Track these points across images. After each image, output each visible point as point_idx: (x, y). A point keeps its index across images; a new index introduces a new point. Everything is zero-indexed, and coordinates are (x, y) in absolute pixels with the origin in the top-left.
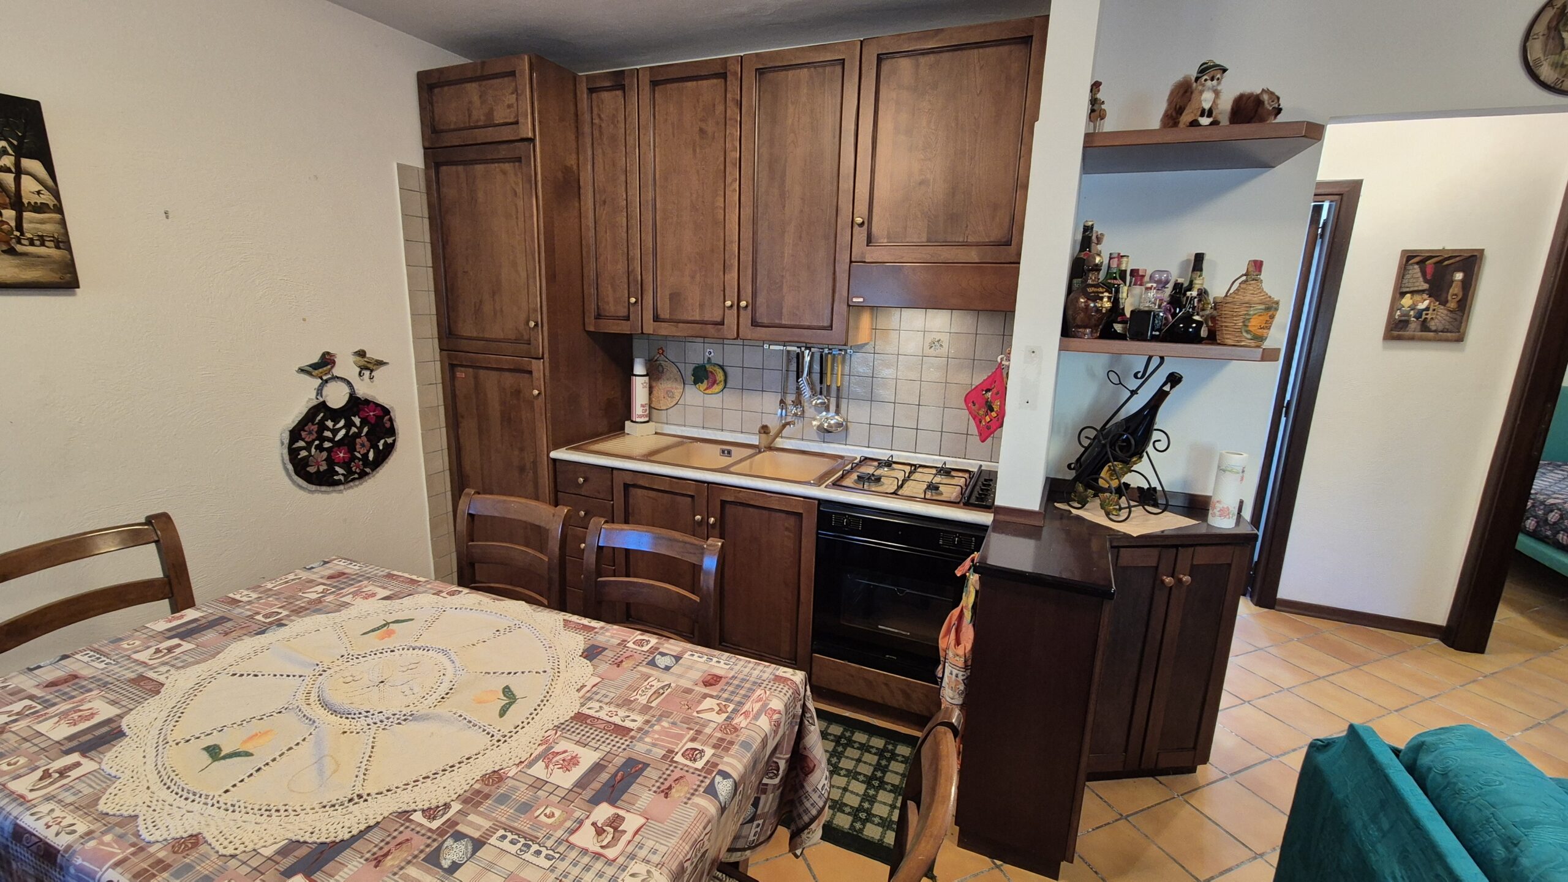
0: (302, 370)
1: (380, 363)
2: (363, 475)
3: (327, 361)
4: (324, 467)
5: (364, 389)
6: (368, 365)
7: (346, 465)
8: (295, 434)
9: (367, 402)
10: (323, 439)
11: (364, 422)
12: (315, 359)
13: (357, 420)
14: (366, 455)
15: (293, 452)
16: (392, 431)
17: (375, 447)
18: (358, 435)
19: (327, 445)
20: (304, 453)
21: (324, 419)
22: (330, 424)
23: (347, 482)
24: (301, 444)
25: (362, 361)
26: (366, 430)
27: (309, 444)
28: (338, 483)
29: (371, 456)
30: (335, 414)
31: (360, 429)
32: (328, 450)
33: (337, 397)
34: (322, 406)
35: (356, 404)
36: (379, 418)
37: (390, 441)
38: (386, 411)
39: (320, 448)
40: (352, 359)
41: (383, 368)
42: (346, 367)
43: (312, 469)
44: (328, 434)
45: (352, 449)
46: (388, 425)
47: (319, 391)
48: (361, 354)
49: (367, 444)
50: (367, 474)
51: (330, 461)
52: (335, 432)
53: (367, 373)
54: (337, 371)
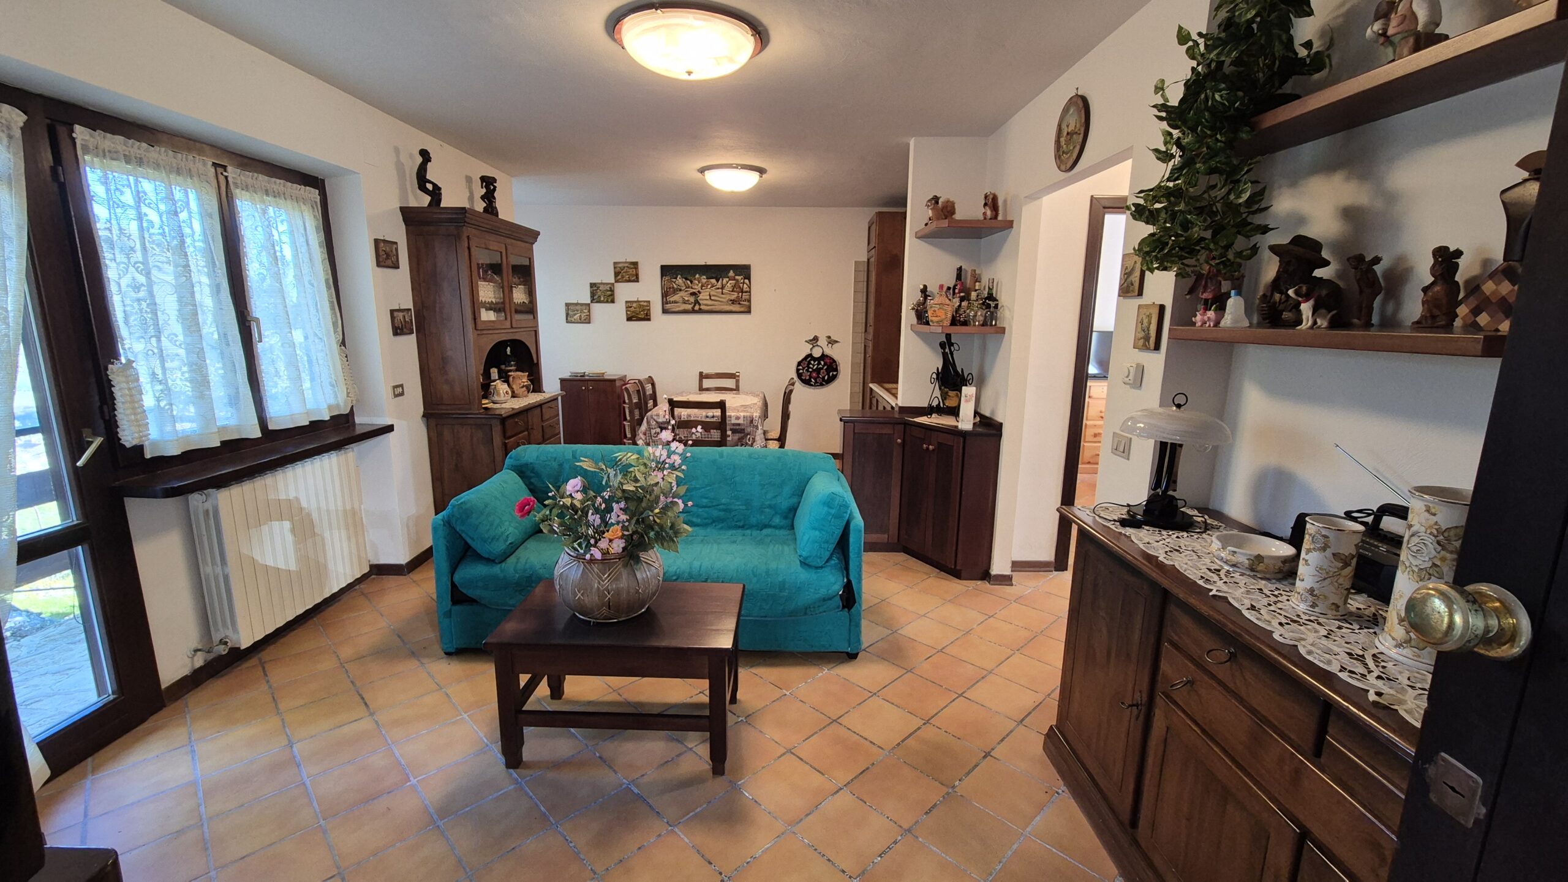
0: (806, 341)
1: (837, 342)
2: (821, 385)
3: (816, 339)
4: (808, 378)
5: (828, 351)
6: (831, 342)
7: (815, 379)
8: (799, 364)
9: (827, 356)
10: (809, 368)
11: (825, 364)
12: (812, 338)
13: (822, 363)
14: (824, 377)
15: (798, 370)
16: (836, 370)
17: (828, 374)
18: (822, 369)
19: (810, 370)
20: (801, 371)
21: (811, 360)
22: (812, 362)
23: (815, 386)
24: (801, 367)
25: (829, 340)
26: (825, 367)
27: (803, 369)
28: (812, 385)
29: (826, 378)
30: (815, 359)
31: (824, 366)
32: (811, 372)
33: (817, 353)
34: (810, 355)
35: (824, 356)
36: (831, 363)
37: (835, 373)
38: (834, 361)
39: (807, 371)
40: (825, 338)
41: (837, 344)
42: (823, 342)
43: (803, 378)
44: (811, 366)
45: (818, 373)
46: (835, 367)
47: (811, 349)
48: (829, 337)
49: (825, 373)
50: (823, 385)
51: (810, 377)
52: (814, 365)
53: (830, 345)
54: (818, 343)
